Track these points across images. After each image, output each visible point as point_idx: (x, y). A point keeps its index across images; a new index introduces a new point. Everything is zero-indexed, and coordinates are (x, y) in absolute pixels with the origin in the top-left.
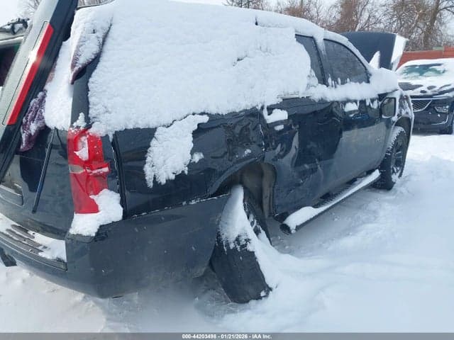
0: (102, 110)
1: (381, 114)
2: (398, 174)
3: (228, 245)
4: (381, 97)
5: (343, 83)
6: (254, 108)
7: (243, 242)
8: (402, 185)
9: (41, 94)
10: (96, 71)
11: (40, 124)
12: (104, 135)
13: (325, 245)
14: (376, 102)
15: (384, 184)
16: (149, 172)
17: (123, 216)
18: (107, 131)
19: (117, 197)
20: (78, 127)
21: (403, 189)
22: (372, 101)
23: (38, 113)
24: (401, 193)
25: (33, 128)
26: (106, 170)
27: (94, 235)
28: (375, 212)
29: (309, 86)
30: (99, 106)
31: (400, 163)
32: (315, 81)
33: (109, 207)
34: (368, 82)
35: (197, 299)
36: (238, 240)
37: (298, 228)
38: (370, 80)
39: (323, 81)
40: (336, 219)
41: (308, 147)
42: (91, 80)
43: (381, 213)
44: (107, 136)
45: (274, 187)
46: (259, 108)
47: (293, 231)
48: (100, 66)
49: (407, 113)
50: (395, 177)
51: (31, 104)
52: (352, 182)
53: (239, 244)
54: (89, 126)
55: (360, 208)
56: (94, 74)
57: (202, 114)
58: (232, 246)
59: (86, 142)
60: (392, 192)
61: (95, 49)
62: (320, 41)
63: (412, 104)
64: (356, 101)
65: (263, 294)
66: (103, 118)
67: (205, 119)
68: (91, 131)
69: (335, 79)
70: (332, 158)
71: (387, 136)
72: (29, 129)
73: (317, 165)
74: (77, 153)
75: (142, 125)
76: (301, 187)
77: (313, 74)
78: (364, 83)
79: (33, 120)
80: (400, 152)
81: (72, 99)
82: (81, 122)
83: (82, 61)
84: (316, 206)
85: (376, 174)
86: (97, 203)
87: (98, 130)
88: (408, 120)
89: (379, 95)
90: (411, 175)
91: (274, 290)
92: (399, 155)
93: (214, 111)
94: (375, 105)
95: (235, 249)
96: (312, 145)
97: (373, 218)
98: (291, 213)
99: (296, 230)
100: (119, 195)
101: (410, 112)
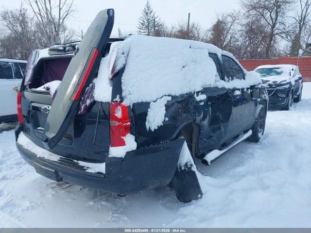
0: (128, 93)
1: (252, 97)
2: (261, 133)
3: (180, 168)
4: (252, 87)
5: (232, 80)
6: (190, 93)
7: (189, 166)
8: (264, 139)
9: (91, 85)
10: (124, 73)
11: (92, 100)
12: (129, 105)
13: (227, 172)
14: (249, 90)
15: (254, 139)
16: (147, 125)
17: (137, 148)
18: (130, 104)
19: (133, 137)
20: (116, 101)
21: (265, 141)
22: (248, 89)
23: (91, 94)
24: (265, 144)
25: (88, 102)
26: (129, 123)
27: (123, 157)
28: (252, 154)
29: (216, 81)
30: (126, 91)
31: (262, 126)
32: (218, 78)
33: (130, 143)
34: (244, 79)
35: (161, 201)
36: (186, 165)
37: (212, 162)
38: (245, 77)
39: (223, 78)
40: (230, 159)
41: (216, 115)
42: (122, 78)
43: (256, 154)
44: (130, 106)
45: (198, 138)
46: (193, 93)
47: (209, 164)
48: (126, 70)
49: (265, 97)
50: (260, 135)
51: (87, 89)
52: (236, 137)
53: (187, 167)
54: (122, 101)
55: (242, 152)
56: (123, 75)
57: (169, 95)
58: (183, 168)
59: (121, 109)
60: (259, 143)
61: (124, 62)
62: (220, 56)
63: (267, 91)
64: (239, 89)
65: (199, 196)
66: (128, 97)
67: (170, 98)
68: (123, 103)
69: (228, 77)
70: (228, 121)
71: (255, 110)
72: (86, 103)
73: (220, 125)
74: (116, 115)
75: (144, 101)
76: (213, 138)
77: (218, 74)
78: (242, 80)
79: (88, 98)
80: (262, 120)
81: (112, 88)
82: (118, 99)
83: (118, 68)
84: (220, 150)
85: (250, 133)
86: (125, 140)
87: (126, 103)
88: (265, 100)
89: (251, 86)
90: (268, 134)
91: (204, 194)
92: (261, 122)
93: (173, 94)
94: (249, 91)
95: (185, 170)
96: (218, 114)
97: (251, 157)
98: (207, 153)
99: (211, 163)
100: (134, 137)
101: (266, 96)
